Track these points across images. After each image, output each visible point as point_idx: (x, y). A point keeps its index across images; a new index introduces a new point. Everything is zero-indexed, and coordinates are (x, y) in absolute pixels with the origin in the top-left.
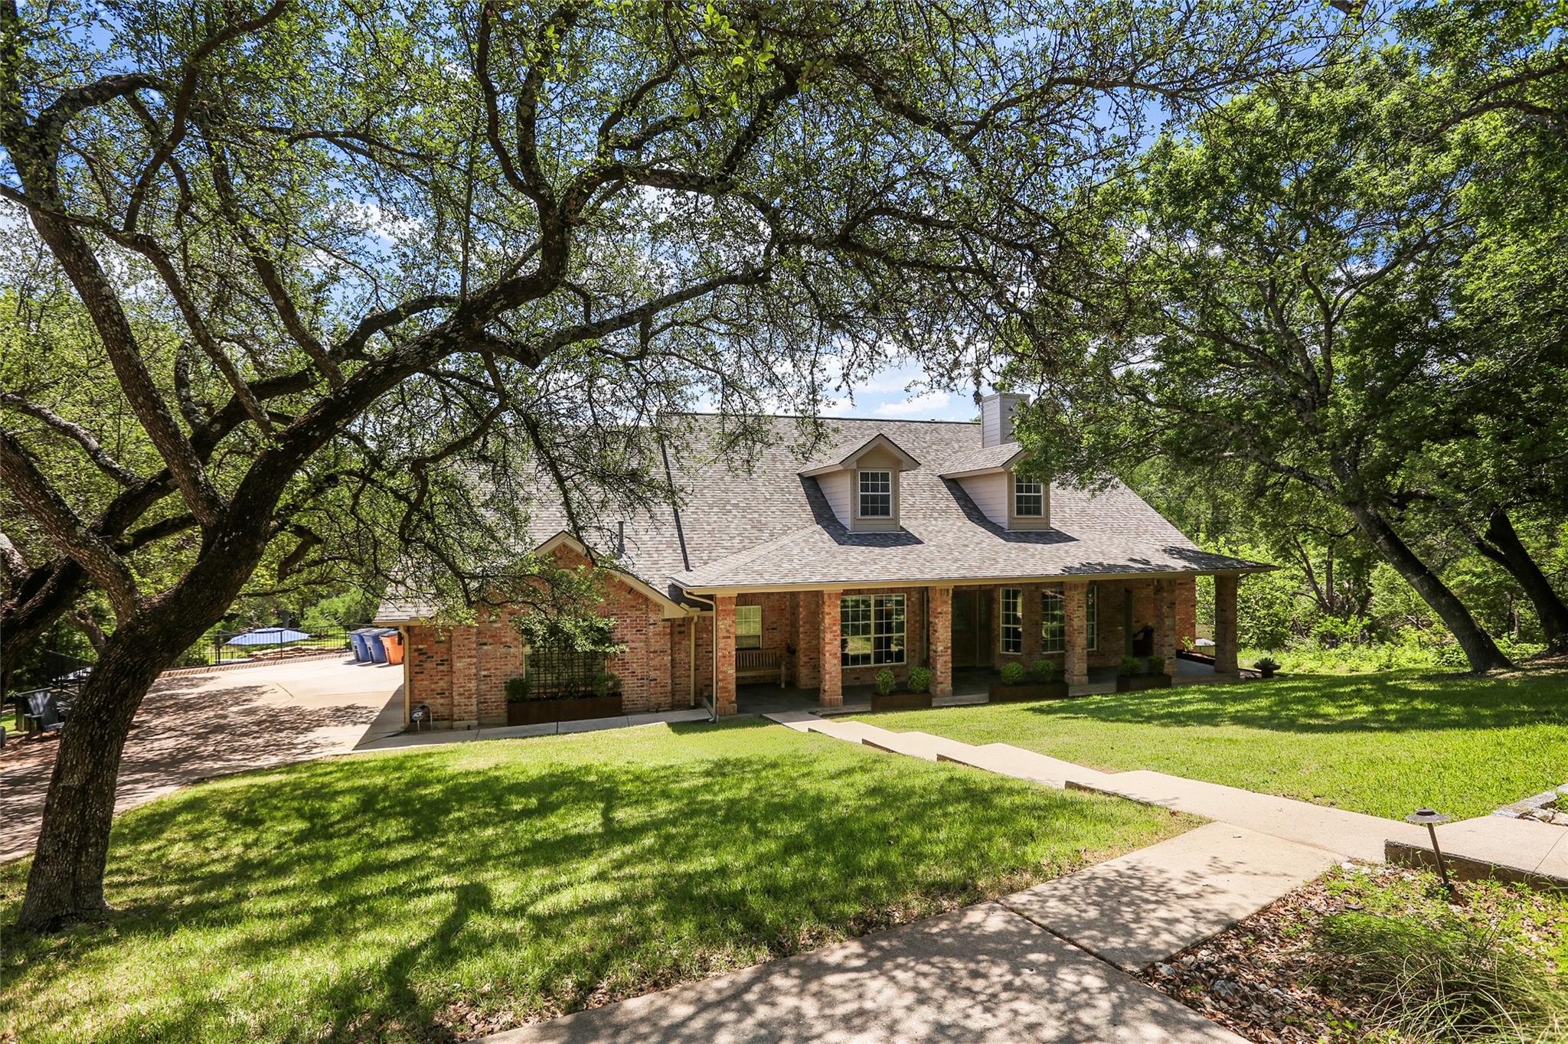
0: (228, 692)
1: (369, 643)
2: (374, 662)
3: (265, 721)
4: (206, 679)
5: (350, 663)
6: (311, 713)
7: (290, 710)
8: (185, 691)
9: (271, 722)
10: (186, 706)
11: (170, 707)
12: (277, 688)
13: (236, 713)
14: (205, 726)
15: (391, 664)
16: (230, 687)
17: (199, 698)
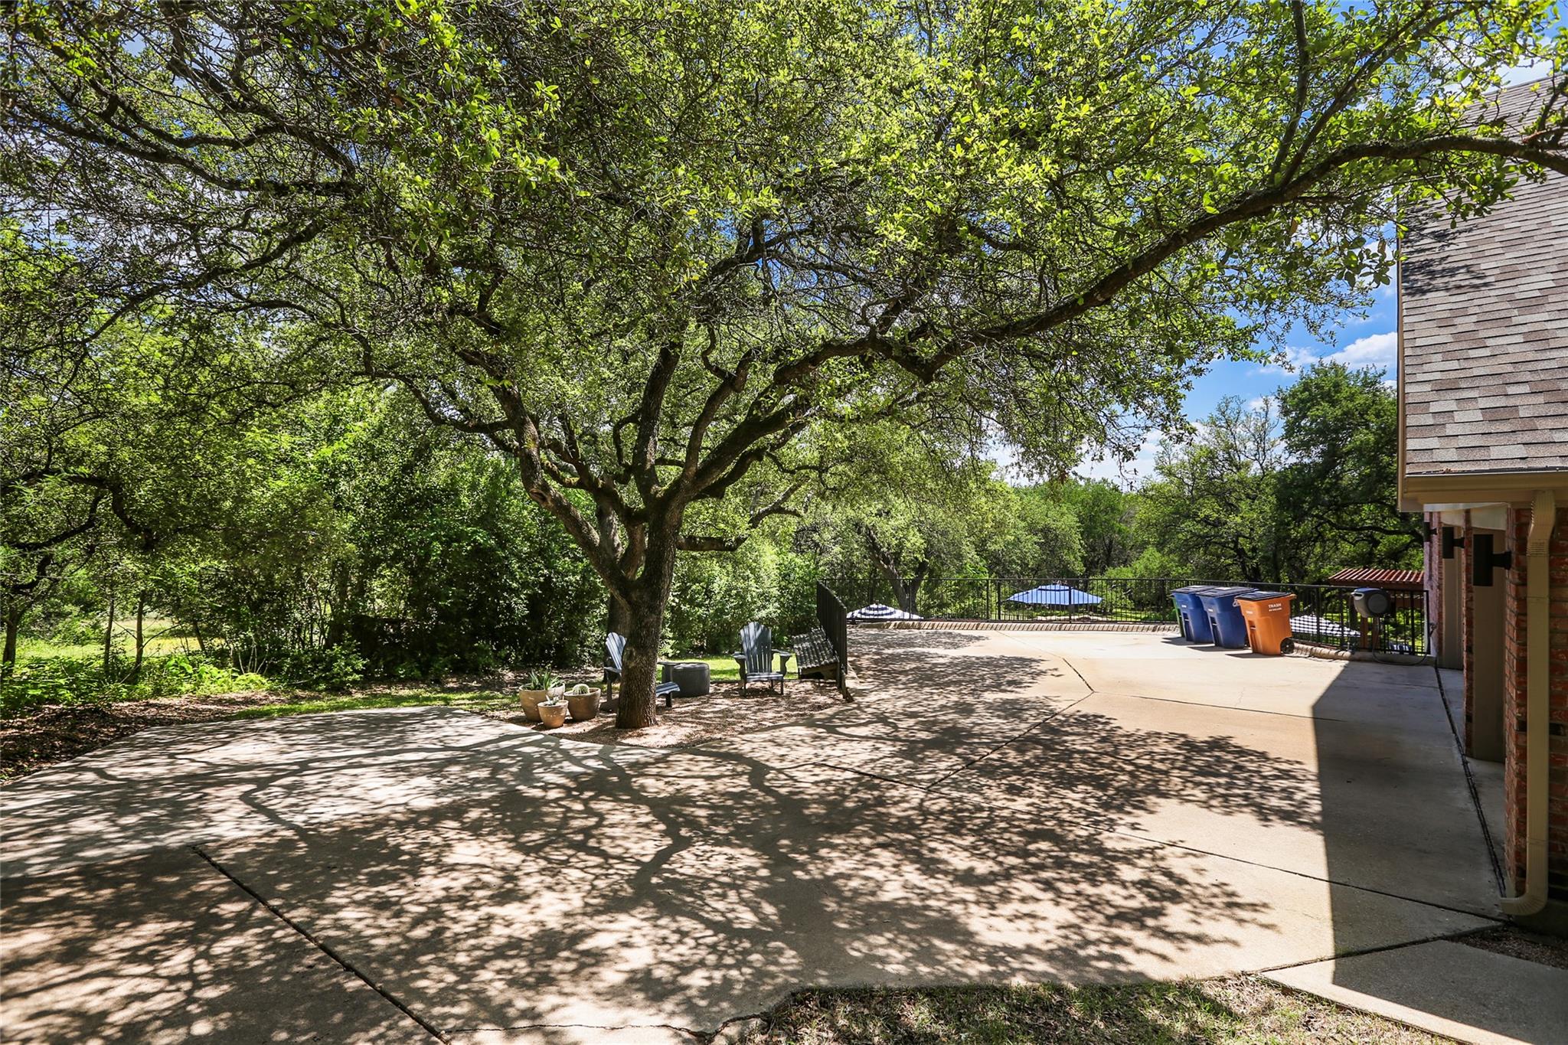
0: (990, 663)
1: (1213, 611)
2: (1220, 645)
3: (1035, 741)
4: (970, 638)
5: (1174, 641)
6: (1134, 741)
7: (1086, 722)
8: (941, 651)
9: (1048, 746)
10: (928, 677)
11: (905, 673)
12: (1064, 669)
13: (990, 706)
14: (928, 726)
15: (1258, 653)
16: (996, 655)
17: (951, 665)
